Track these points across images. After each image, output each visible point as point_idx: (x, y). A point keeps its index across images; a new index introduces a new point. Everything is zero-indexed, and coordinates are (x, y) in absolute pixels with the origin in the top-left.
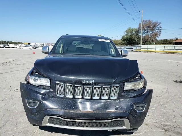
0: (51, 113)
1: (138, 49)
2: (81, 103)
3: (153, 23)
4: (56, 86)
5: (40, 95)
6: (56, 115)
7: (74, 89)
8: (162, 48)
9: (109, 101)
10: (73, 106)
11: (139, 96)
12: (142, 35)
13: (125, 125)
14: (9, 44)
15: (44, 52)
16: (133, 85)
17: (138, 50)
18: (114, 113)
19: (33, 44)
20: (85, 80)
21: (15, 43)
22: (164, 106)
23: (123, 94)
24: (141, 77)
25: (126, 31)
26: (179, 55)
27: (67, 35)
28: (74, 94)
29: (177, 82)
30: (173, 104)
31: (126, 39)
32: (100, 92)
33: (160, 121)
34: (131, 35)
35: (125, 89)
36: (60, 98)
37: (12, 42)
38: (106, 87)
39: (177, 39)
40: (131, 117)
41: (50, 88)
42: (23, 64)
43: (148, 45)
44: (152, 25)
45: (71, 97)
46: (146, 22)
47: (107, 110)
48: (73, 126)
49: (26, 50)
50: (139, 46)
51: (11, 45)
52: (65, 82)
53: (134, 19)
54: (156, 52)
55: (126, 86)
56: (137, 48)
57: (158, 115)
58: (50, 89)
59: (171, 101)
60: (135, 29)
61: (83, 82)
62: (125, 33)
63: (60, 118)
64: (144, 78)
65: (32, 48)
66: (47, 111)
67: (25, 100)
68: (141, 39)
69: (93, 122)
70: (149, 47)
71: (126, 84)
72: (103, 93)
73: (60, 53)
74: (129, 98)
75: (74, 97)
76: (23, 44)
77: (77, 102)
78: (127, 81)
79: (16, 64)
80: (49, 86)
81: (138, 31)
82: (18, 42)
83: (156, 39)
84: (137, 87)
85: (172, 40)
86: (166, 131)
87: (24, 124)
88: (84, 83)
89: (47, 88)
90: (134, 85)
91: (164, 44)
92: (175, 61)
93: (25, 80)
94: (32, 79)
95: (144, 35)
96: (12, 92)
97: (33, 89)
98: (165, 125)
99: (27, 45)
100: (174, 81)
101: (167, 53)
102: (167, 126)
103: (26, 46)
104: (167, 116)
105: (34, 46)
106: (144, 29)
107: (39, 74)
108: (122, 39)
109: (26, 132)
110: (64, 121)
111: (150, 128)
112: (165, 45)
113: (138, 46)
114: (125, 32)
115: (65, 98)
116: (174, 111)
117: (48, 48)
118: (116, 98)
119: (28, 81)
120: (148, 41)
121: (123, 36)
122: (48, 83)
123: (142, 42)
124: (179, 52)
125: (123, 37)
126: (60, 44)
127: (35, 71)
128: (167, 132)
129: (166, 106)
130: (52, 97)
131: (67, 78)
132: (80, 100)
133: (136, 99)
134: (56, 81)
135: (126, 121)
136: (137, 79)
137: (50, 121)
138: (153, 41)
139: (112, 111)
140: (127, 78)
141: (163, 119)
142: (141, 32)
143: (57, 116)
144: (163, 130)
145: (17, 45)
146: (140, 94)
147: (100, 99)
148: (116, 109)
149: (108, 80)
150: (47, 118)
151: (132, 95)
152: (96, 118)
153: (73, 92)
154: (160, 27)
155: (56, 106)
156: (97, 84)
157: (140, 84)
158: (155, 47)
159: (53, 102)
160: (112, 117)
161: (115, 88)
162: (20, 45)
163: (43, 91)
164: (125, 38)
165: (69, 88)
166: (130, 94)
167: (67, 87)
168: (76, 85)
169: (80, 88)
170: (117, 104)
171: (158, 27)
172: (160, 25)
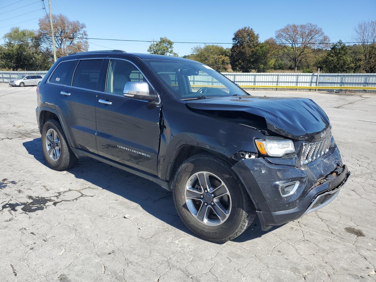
3: (71, 24)
31: (9, 54)
46: (54, 18)
60: (31, 33)
62: (6, 40)
88: (322, 137)
164: (5, 52)
167: (310, 147)
171: (81, 32)
172: (84, 29)
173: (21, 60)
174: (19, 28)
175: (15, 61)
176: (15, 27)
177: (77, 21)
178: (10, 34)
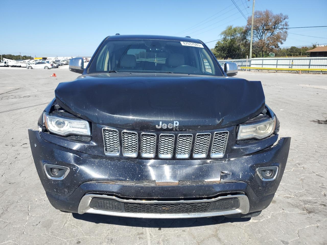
0: (94, 189)
1: (245, 66)
2: (153, 166)
3: (274, 17)
4: (103, 134)
5: (71, 154)
6: (107, 192)
7: (139, 140)
8: (287, 62)
9: (209, 161)
10: (139, 173)
11: (266, 151)
12: (252, 39)
13: (240, 206)
14: (5, 60)
15: (73, 70)
16: (254, 129)
17: (244, 68)
18: (219, 185)
19: (51, 59)
20: (161, 123)
21: (17, 58)
22: (300, 168)
23: (235, 148)
24: (269, 114)
25: (225, 33)
26: (317, 75)
27: (116, 34)
28: (139, 149)
29: (319, 122)
30: (316, 163)
31: (224, 47)
32: (191, 145)
33: (297, 195)
34: (232, 40)
35: (239, 138)
36: (112, 158)
37: (10, 56)
38: (203, 135)
39: (314, 47)
40: (251, 191)
41: (90, 139)
42: (36, 97)
43: (263, 57)
44: (271, 20)
45: (134, 155)
46: (261, 14)
47: (206, 179)
48: (140, 211)
49: (39, 71)
50: (247, 59)
51: (9, 62)
52: (120, 126)
53: (239, 9)
54: (277, 71)
55: (242, 132)
56: (244, 64)
57: (292, 184)
58: (91, 142)
59: (313, 157)
60: (241, 29)
61: (157, 126)
62: (223, 36)
63: (114, 197)
64: (275, 115)
65: (50, 67)
66: (87, 185)
67: (42, 164)
68: (251, 46)
69: (179, 204)
70: (265, 62)
71: (241, 127)
72: (197, 146)
73: (106, 69)
74: (247, 155)
75: (139, 157)
76: (32, 59)
77: (145, 166)
78: (243, 122)
79: (22, 96)
80: (87, 136)
81: (245, 33)
82: (22, 56)
83: (277, 46)
84: (261, 134)
85: (305, 49)
86: (310, 212)
87: (44, 209)
88: (160, 127)
89: (84, 139)
90: (256, 129)
91: (291, 55)
92: (313, 86)
93: (39, 124)
94: (52, 122)
95: (256, 40)
96: (15, 148)
97: (55, 143)
98: (307, 202)
99: (41, 61)
100: (314, 121)
101: (297, 72)
102: (311, 204)
103: (39, 63)
104: (309, 185)
105: (54, 62)
106: (257, 29)
107: (66, 111)
108: (216, 47)
109: (47, 225)
110: (123, 204)
111: (280, 208)
112: (294, 58)
113: (245, 60)
114: (222, 34)
115: (121, 157)
116: (321, 175)
117: (80, 61)
118: (221, 155)
119: (45, 127)
120: (263, 51)
121: (217, 41)
122: (86, 130)
123: (253, 53)
124: (318, 70)
125: (218, 43)
126: (105, 54)
127: (57, 106)
128: (311, 215)
129: (305, 166)
130: (95, 157)
131: (123, 119)
132: (152, 161)
133: (260, 156)
134: (103, 124)
135: (243, 199)
136: (261, 117)
137: (94, 204)
138: (272, 50)
139: (215, 182)
140: (245, 115)
141: (302, 190)
142: (252, 33)
143: (108, 195)
144: (304, 210)
145: (22, 61)
146: (267, 148)
147: (191, 158)
148: (222, 177)
149: (208, 121)
150: (88, 199)
151: (254, 148)
152: (184, 195)
153: (138, 146)
154: (286, 25)
155: (105, 175)
156: (185, 131)
157: (268, 128)
158: (276, 60)
159: (99, 167)
160: (216, 193)
161: (220, 136)
162: (27, 61)
163: (76, 146)
164: (221, 45)
165: (130, 138)
166: (249, 147)
167: (126, 136)
168: (143, 133)
169: (152, 139)
170: (224, 168)
171: (283, 23)
172: (286, 20)
173: (231, 51)
174: (232, 26)
175: (227, 52)
176: (229, 26)
177: (281, 14)
178: (226, 31)
